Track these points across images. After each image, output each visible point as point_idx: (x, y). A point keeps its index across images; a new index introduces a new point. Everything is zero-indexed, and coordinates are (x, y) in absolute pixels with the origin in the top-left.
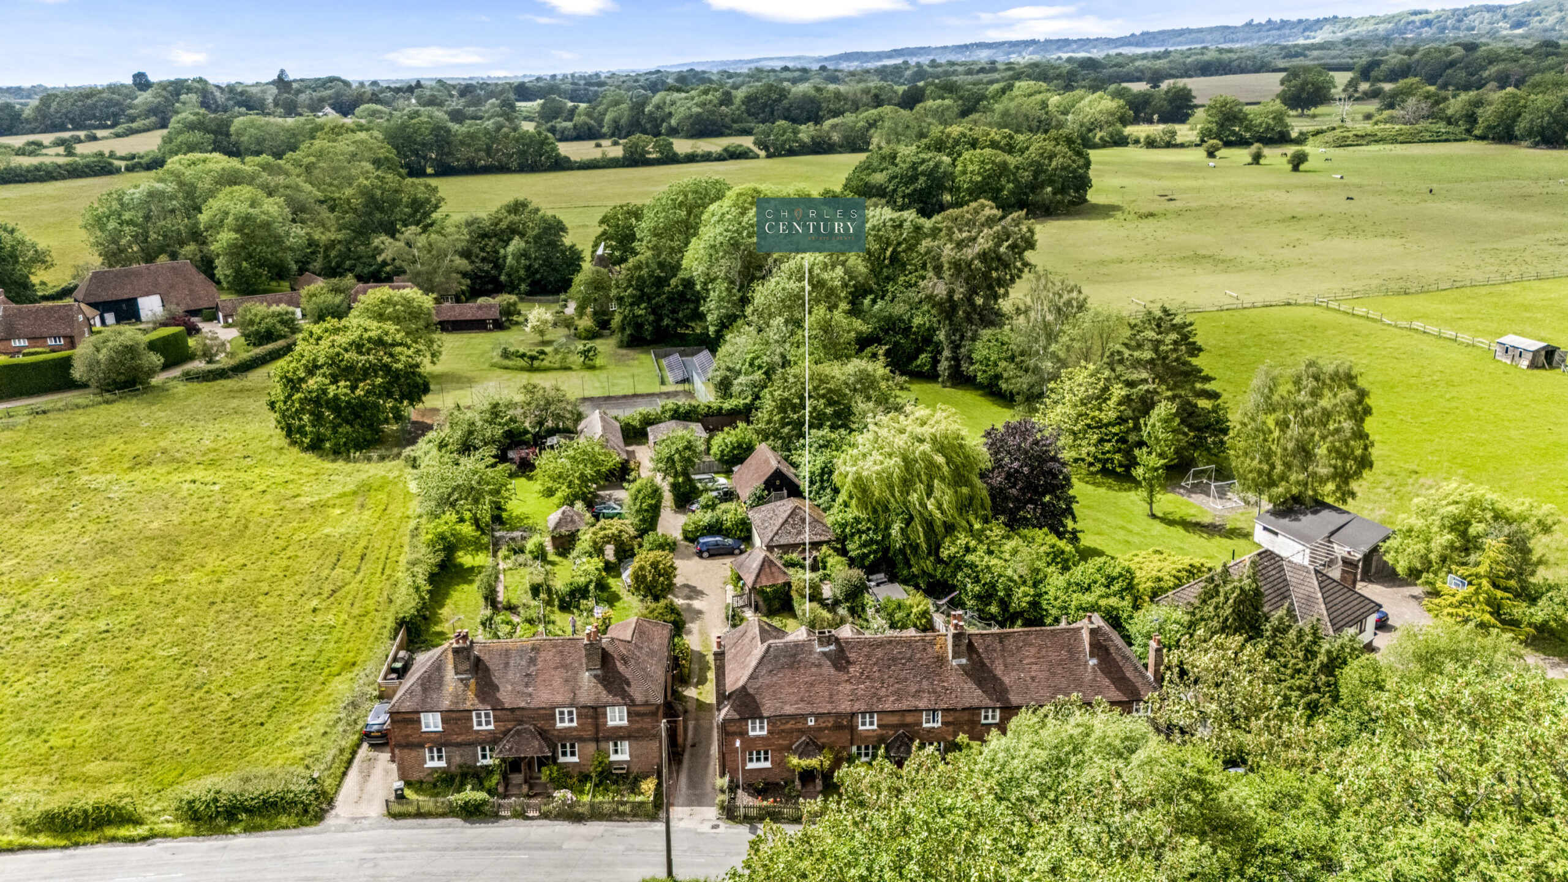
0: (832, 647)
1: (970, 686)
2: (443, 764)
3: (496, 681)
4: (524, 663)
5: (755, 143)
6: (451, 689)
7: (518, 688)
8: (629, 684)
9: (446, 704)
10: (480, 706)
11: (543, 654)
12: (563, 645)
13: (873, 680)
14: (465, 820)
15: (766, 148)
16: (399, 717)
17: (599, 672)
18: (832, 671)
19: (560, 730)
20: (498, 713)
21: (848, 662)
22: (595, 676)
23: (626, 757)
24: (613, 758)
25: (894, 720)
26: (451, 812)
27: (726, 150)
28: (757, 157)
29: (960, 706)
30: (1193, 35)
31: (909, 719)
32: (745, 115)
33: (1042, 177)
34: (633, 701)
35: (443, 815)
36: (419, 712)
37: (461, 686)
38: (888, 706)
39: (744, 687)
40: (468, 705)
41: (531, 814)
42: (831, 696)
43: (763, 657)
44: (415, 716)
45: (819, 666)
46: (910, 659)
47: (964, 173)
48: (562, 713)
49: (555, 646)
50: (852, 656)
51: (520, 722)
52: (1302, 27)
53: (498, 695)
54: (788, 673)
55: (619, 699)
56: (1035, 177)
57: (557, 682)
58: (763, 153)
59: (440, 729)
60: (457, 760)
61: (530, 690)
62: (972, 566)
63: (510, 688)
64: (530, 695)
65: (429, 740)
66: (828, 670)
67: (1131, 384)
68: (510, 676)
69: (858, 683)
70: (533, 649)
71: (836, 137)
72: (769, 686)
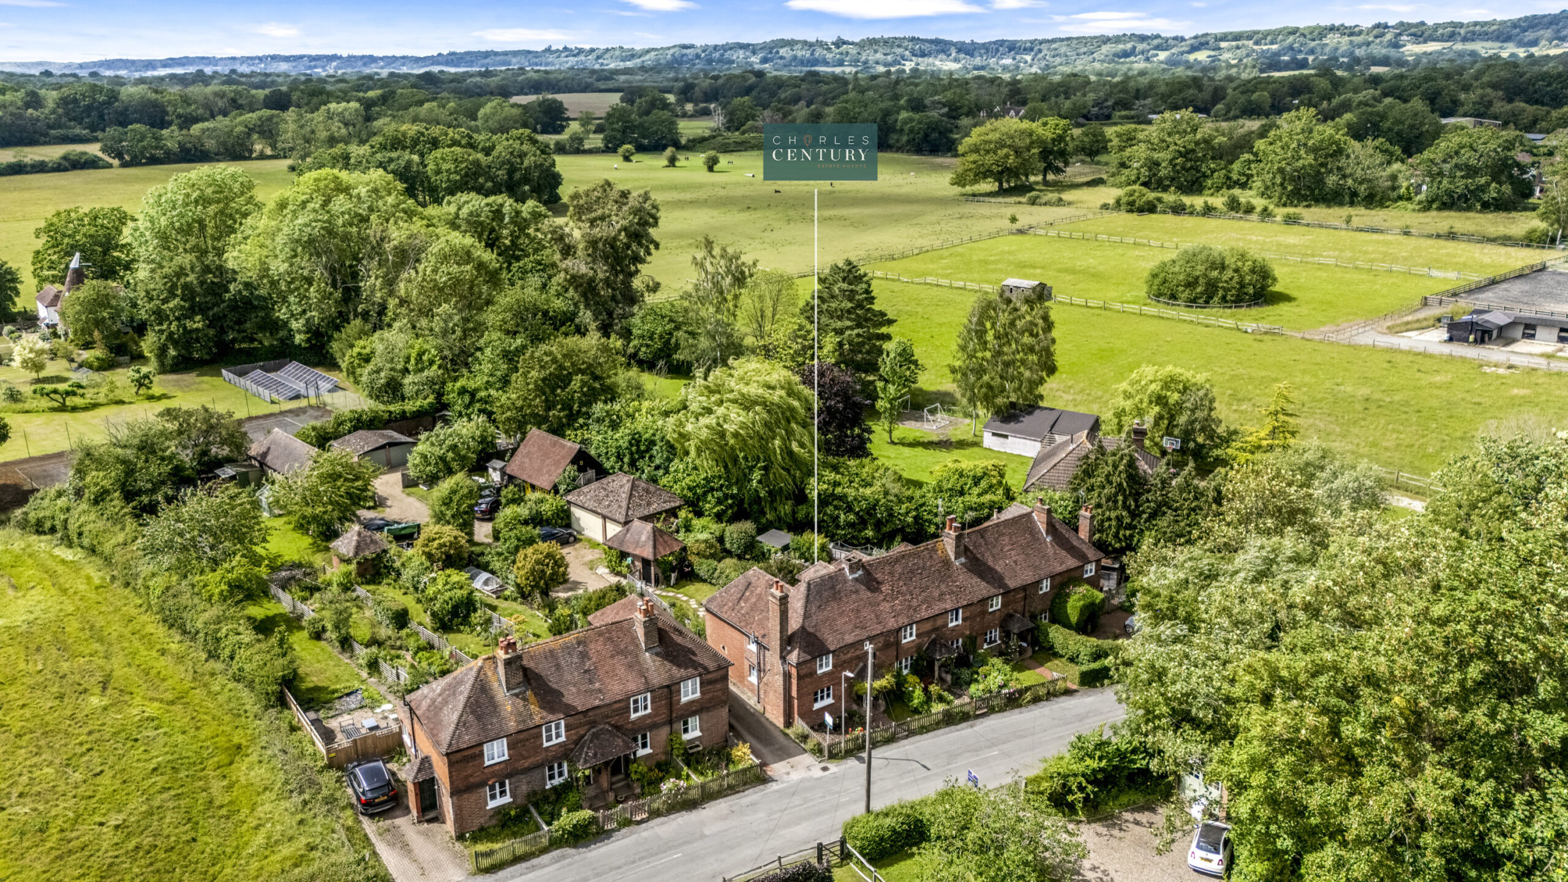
0: (860, 572)
1: (976, 580)
2: (507, 799)
3: (555, 686)
4: (576, 660)
5: (103, 150)
6: (509, 708)
7: (583, 688)
8: (694, 654)
9: (512, 725)
10: (551, 717)
11: (592, 646)
12: (609, 631)
13: (904, 595)
14: (575, 847)
15: (119, 155)
16: (459, 756)
17: (658, 650)
18: (869, 594)
19: (633, 722)
20: (571, 720)
21: (878, 583)
22: (657, 654)
23: (697, 733)
24: (686, 737)
25: (928, 626)
26: (555, 843)
27: (65, 158)
28: (110, 166)
29: (975, 600)
30: (498, 58)
31: (939, 622)
32: (64, 120)
33: (517, 176)
34: (705, 668)
35: (544, 851)
36: (481, 744)
37: (520, 702)
38: (924, 614)
39: (803, 628)
40: (537, 720)
41: (638, 818)
42: (877, 616)
43: (808, 596)
44: (476, 751)
45: (857, 592)
46: (924, 568)
47: (438, 172)
48: (636, 702)
49: (600, 634)
50: (879, 576)
51: (593, 724)
52: (594, 55)
53: (564, 700)
54: (834, 604)
55: (691, 671)
56: (510, 177)
57: (621, 671)
58: (116, 162)
59: (506, 757)
60: (524, 789)
61: (597, 685)
62: (843, 498)
63: (574, 690)
64: (600, 691)
65: (494, 775)
66: (865, 594)
67: (839, 332)
68: (568, 677)
69: (894, 600)
70: (579, 643)
71: (210, 144)
72: (824, 622)
